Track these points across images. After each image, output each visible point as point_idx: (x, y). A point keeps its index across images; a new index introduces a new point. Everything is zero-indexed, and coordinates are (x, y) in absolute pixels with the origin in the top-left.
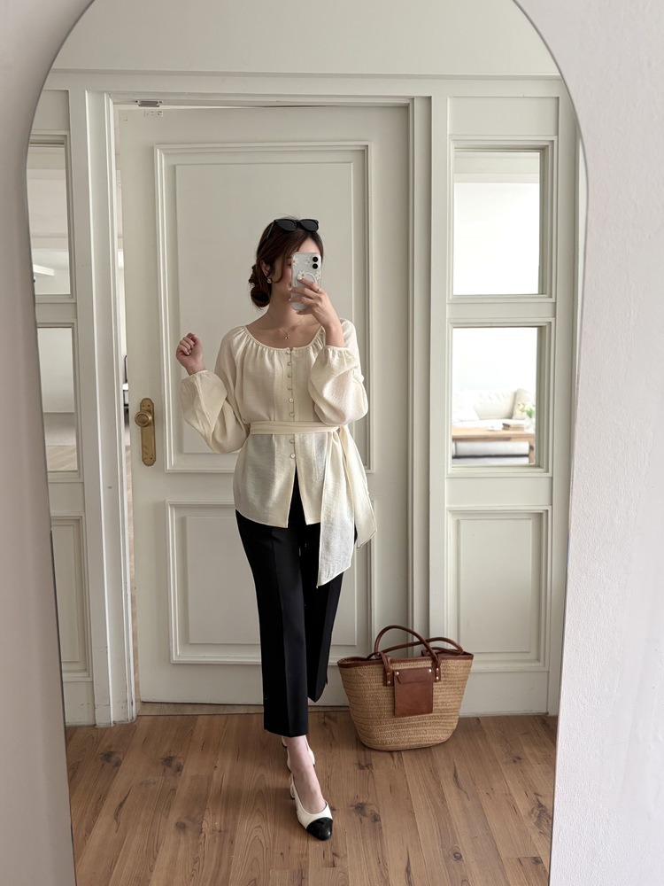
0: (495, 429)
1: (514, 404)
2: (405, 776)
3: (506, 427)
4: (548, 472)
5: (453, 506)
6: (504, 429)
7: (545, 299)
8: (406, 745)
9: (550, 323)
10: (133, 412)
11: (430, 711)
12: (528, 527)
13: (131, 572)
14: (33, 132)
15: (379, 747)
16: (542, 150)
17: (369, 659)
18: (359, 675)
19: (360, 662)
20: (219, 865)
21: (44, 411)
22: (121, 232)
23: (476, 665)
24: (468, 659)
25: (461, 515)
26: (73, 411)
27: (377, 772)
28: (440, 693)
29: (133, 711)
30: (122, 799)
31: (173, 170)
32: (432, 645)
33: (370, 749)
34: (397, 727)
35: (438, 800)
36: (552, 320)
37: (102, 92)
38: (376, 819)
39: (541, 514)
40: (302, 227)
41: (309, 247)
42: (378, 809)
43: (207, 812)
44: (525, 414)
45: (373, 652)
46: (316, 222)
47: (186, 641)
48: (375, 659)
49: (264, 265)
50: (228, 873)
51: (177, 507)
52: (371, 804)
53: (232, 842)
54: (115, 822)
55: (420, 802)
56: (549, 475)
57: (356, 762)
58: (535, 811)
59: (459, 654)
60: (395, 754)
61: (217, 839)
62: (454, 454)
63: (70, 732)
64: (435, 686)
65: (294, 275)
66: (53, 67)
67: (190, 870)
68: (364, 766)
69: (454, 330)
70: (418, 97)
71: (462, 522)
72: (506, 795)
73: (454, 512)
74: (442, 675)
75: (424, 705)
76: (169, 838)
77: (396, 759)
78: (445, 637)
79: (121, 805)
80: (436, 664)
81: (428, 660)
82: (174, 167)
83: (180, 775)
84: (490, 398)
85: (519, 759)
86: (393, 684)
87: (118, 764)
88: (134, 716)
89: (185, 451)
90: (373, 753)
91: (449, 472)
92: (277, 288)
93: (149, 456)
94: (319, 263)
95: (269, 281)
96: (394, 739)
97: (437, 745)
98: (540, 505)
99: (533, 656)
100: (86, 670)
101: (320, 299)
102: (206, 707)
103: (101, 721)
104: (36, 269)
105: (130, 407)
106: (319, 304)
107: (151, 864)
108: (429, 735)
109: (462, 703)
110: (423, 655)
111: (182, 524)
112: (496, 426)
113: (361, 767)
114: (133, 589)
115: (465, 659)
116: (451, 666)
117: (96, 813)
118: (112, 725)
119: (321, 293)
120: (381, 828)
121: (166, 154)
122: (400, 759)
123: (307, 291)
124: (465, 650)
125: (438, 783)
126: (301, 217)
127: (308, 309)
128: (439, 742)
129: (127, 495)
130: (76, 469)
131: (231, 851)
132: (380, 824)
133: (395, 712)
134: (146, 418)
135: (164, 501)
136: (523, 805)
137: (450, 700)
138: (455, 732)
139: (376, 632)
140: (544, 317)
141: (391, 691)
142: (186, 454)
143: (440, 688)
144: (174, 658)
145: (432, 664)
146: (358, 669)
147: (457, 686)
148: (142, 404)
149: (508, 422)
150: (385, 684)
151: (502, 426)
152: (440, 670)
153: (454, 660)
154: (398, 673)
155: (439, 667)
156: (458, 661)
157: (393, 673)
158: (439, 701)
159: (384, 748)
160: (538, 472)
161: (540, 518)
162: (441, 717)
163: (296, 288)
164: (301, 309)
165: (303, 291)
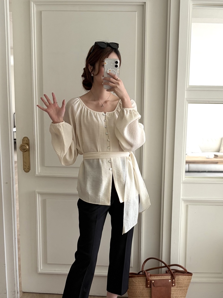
0: (209, 157)
1: (221, 144)
3: (216, 156)
5: (185, 197)
6: (215, 157)
10: (18, 145)
13: (17, 227)
17: (139, 274)
18: (133, 282)
19: (134, 275)
22: (12, 46)
24: (190, 275)
25: (189, 202)
28: (175, 292)
29: (18, 296)
31: (40, 13)
32: (171, 268)
40: (110, 46)
41: (113, 56)
45: (141, 270)
47: (45, 262)
48: (142, 274)
49: (90, 66)
51: (41, 194)
59: (185, 273)
62: (187, 170)
64: (172, 288)
65: (105, 70)
69: (189, 104)
71: (189, 206)
73: (185, 201)
74: (176, 283)
75: (166, 297)
78: (178, 264)
80: (173, 278)
81: (169, 275)
86: (151, 287)
89: (46, 165)
91: (184, 180)
92: (97, 78)
93: (27, 167)
94: (118, 65)
95: (92, 75)
101: (118, 84)
105: (17, 141)
106: (118, 86)
110: (166, 272)
111: (44, 203)
112: (211, 156)
114: (19, 235)
115: (188, 275)
116: (180, 278)
119: (119, 81)
121: (36, 5)
123: (112, 79)
124: (188, 271)
126: (109, 41)
127: (112, 89)
129: (16, 186)
134: (25, 147)
135: (35, 191)
139: (143, 260)
141: (150, 290)
142: (47, 167)
143: (175, 290)
144: (39, 271)
145: (171, 277)
146: (133, 279)
147: (183, 289)
148: (23, 140)
149: (217, 154)
150: (147, 287)
151: (214, 156)
152: (175, 280)
153: (182, 276)
154: (153, 281)
155: (174, 279)
156: (185, 276)
157: (151, 281)
158: (174, 296)
163: (106, 77)
164: (108, 88)
165: (110, 79)
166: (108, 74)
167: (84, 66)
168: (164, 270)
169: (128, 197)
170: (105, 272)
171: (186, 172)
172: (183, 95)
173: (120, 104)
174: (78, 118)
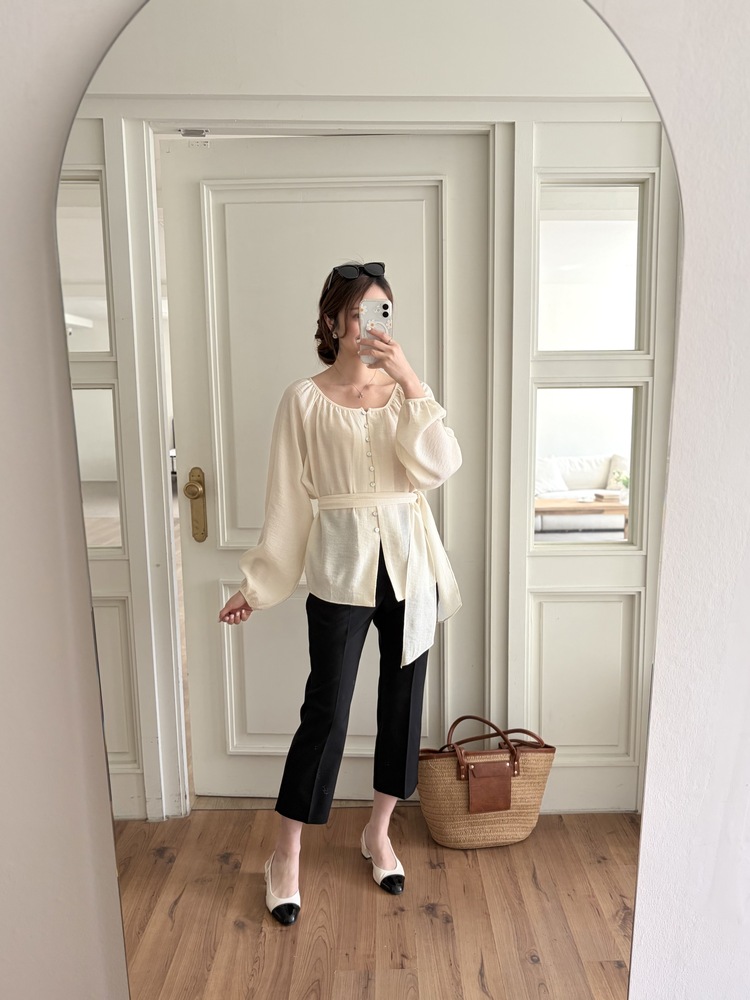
0: (585, 500)
1: (609, 471)
2: (480, 876)
3: (599, 498)
4: (641, 549)
5: (535, 587)
6: (596, 500)
7: (641, 356)
8: (481, 843)
9: (647, 383)
10: (182, 483)
11: (508, 807)
12: (619, 610)
13: (183, 656)
14: (63, 168)
15: (452, 845)
16: (642, 184)
17: (441, 751)
18: (429, 768)
19: (432, 754)
20: (281, 965)
21: (82, 479)
22: (165, 277)
23: (558, 759)
24: (550, 752)
25: (543, 597)
26: (116, 479)
27: (449, 871)
28: (519, 789)
29: (187, 805)
30: (177, 896)
31: (222, 209)
32: (511, 736)
33: (443, 847)
34: (472, 824)
35: (516, 902)
36: (649, 379)
37: (141, 120)
38: (448, 920)
39: (633, 596)
40: (366, 273)
41: (375, 294)
42: (451, 910)
44: (620, 484)
45: (446, 743)
46: (382, 266)
47: (243, 730)
48: (449, 751)
49: (328, 319)
50: (290, 974)
52: (442, 905)
53: (294, 941)
54: (169, 919)
56: (643, 553)
57: (427, 860)
58: (620, 913)
59: (540, 747)
60: (469, 853)
61: (278, 939)
62: (539, 528)
63: (120, 827)
64: (514, 781)
65: (363, 325)
66: (88, 92)
67: (250, 970)
68: (436, 865)
69: (539, 390)
70: (498, 123)
71: (545, 605)
72: (589, 896)
73: (536, 594)
74: (521, 770)
75: (500, 801)
76: (227, 938)
77: (470, 858)
78: (525, 728)
79: (176, 903)
80: (514, 757)
81: (505, 752)
82: (224, 205)
83: (238, 873)
84: (580, 465)
85: (604, 859)
86: (467, 778)
87: (172, 860)
88: (188, 809)
89: (240, 526)
90: (445, 852)
91: (531, 549)
92: (344, 343)
93: (200, 531)
94: (389, 311)
95: (335, 336)
96: (468, 836)
97: (515, 843)
98: (633, 586)
99: (622, 749)
100: (135, 761)
101: (391, 352)
102: (265, 801)
103: (152, 816)
104: (69, 319)
105: (178, 476)
106: (391, 357)
107: (209, 963)
108: (506, 833)
109: (543, 800)
110: (500, 747)
112: (588, 497)
113: (433, 866)
114: (186, 675)
115: (546, 752)
116: (530, 759)
117: (150, 910)
118: (165, 819)
119: (392, 345)
121: (214, 192)
122: (475, 858)
123: (377, 343)
124: (546, 742)
125: (516, 884)
127: (378, 363)
128: (517, 840)
129: (178, 573)
130: (120, 545)
131: (293, 951)
132: (453, 927)
133: (470, 808)
134: (196, 490)
135: (218, 581)
136: (607, 907)
137: (529, 796)
138: (534, 831)
139: (449, 722)
140: (641, 376)
141: (465, 785)
142: (241, 529)
143: (519, 783)
144: (231, 749)
145: (510, 757)
146: (429, 762)
147: (536, 781)
148: (191, 474)
149: (601, 492)
150: (459, 778)
151: (594, 497)
152: (518, 764)
153: (533, 754)
154: (473, 767)
155: (518, 761)
156: (539, 754)
157: (468, 767)
158: (517, 797)
159: (458, 846)
160: (631, 550)
161: (632, 600)
162: (521, 813)
163: (365, 340)
164: (371, 362)
165: (373, 343)
166: (369, 332)
167: (316, 316)
168: (495, 741)
169: (414, 588)
170: (370, 749)
171: (536, 532)
172: (525, 370)
173: (399, 392)
174: (308, 422)
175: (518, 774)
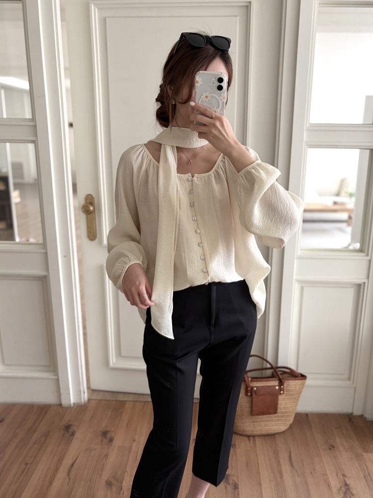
2: (257, 455)
4: (368, 255)
5: (300, 277)
8: (259, 433)
11: (275, 412)
12: (351, 293)
15: (241, 433)
23: (308, 382)
24: (304, 379)
25: (305, 283)
28: (283, 402)
30: (74, 461)
34: (253, 422)
35: (278, 476)
38: (236, 487)
39: (359, 286)
40: (212, 45)
42: (238, 480)
43: (126, 474)
47: (119, 354)
52: (233, 476)
55: (265, 476)
56: (369, 258)
60: (251, 438)
64: (280, 397)
71: (305, 288)
72: (324, 475)
73: (299, 281)
74: (285, 390)
75: (271, 408)
76: (100, 493)
77: (251, 441)
80: (281, 383)
81: (276, 380)
83: (111, 445)
85: (333, 447)
86: (251, 395)
87: (73, 433)
91: (299, 254)
93: (92, 234)
96: (251, 429)
98: (360, 278)
99: (346, 376)
108: (274, 427)
110: (272, 376)
115: (301, 379)
116: (291, 384)
120: (238, 494)
122: (254, 441)
124: (301, 373)
125: (279, 462)
128: (280, 431)
132: (238, 492)
133: (253, 413)
137: (289, 406)
138: (291, 426)
143: (284, 399)
145: (279, 383)
147: (294, 397)
150: (246, 395)
152: (284, 387)
153: (293, 381)
154: (255, 389)
155: (283, 385)
156: (297, 381)
157: (252, 388)
158: (282, 407)
159: (244, 433)
160: (361, 256)
161: (359, 288)
162: (283, 416)
168: (269, 372)
175: (283, 393)
